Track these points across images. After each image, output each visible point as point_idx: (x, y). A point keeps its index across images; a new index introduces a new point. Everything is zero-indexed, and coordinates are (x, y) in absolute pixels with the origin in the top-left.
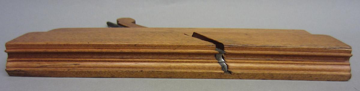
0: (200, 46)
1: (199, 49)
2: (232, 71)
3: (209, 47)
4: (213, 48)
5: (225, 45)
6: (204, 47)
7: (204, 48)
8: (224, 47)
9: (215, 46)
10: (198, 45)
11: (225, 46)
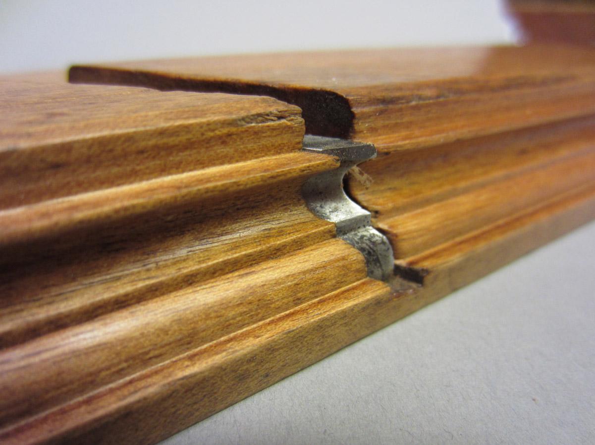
0: (183, 138)
1: (179, 167)
2: (426, 264)
3: (257, 133)
4: (286, 138)
5: (360, 103)
6: (224, 140)
7: (222, 150)
8: (353, 116)
9: (300, 119)
10: (162, 133)
11: (355, 110)
